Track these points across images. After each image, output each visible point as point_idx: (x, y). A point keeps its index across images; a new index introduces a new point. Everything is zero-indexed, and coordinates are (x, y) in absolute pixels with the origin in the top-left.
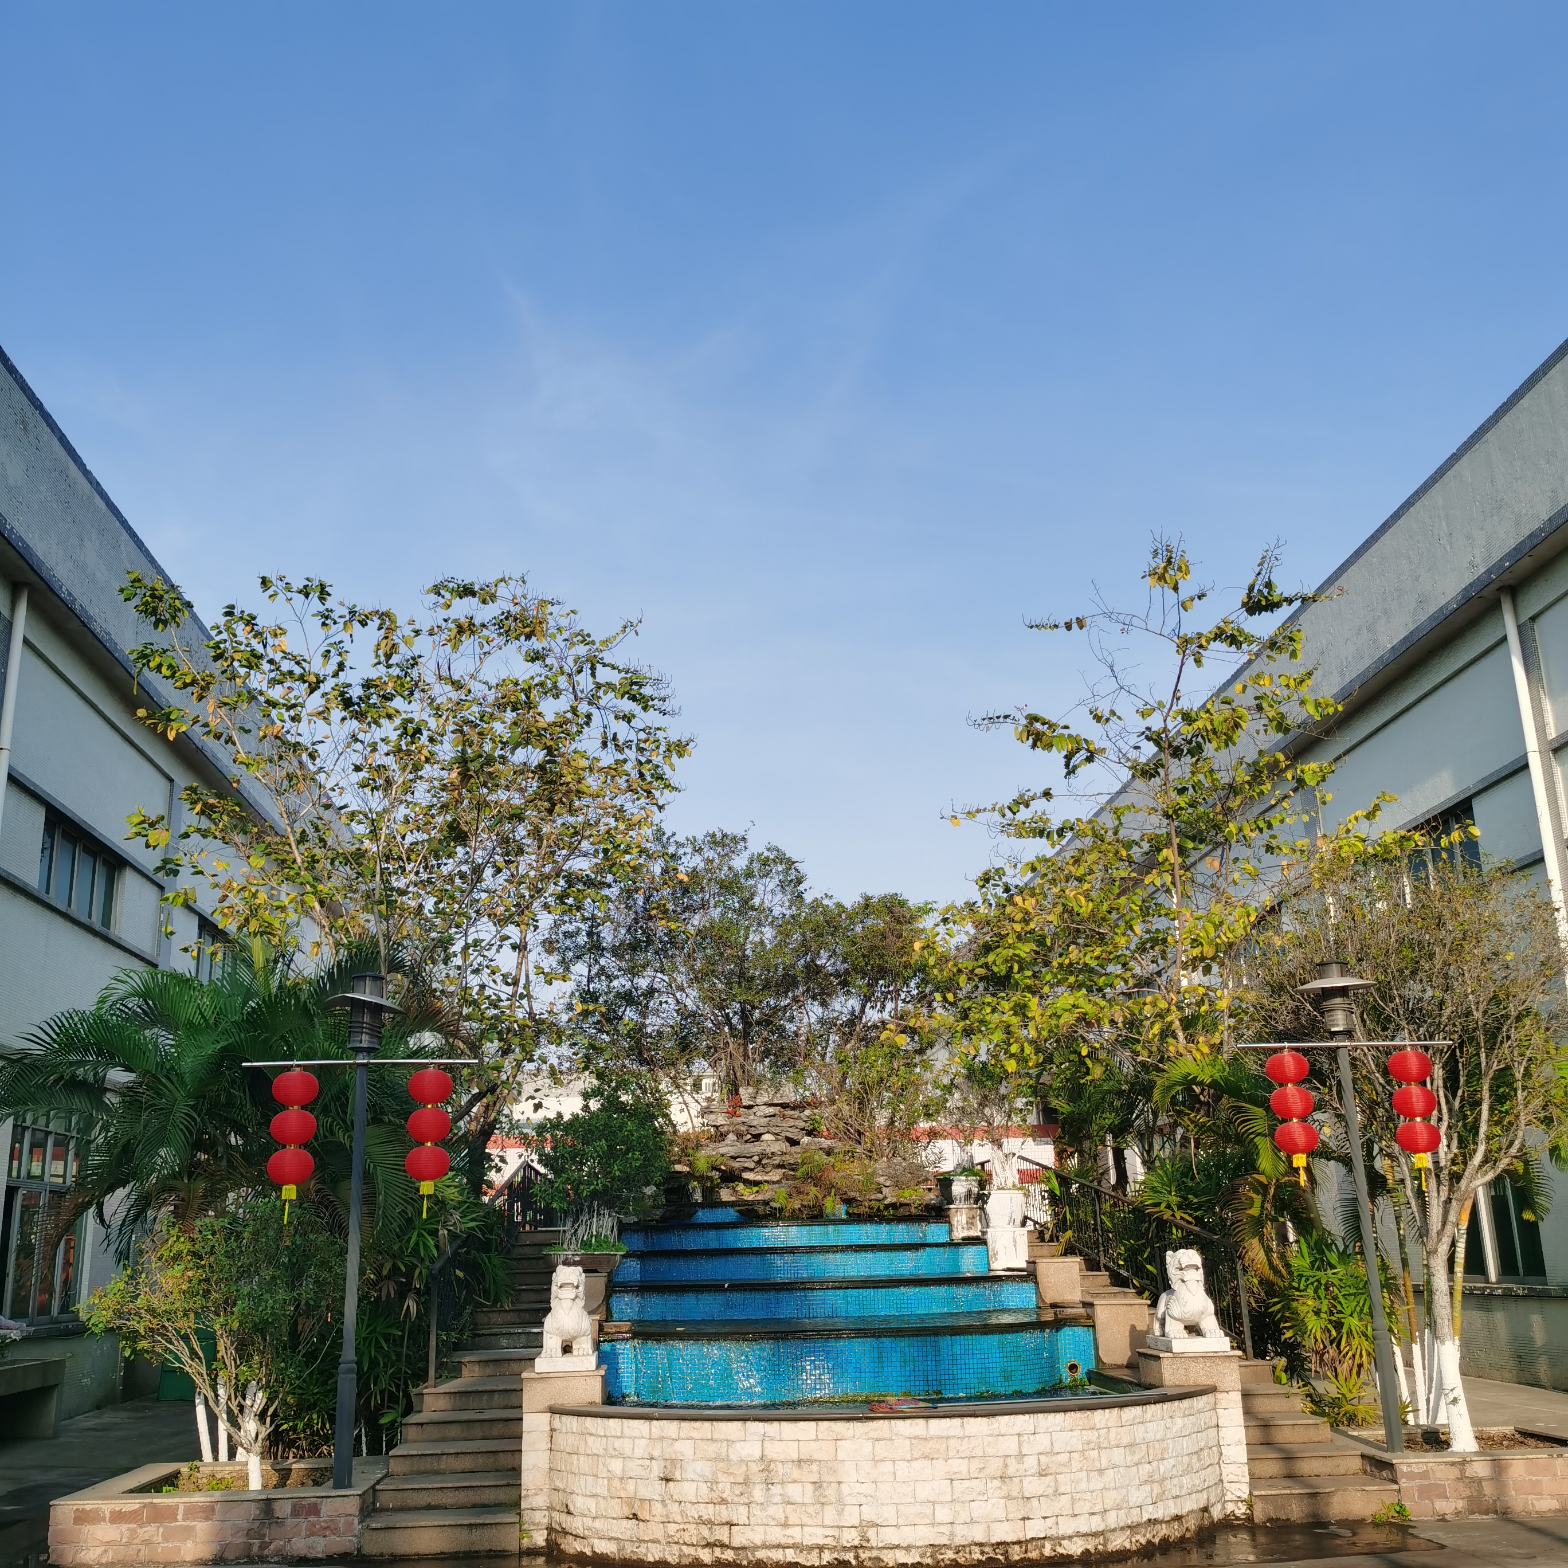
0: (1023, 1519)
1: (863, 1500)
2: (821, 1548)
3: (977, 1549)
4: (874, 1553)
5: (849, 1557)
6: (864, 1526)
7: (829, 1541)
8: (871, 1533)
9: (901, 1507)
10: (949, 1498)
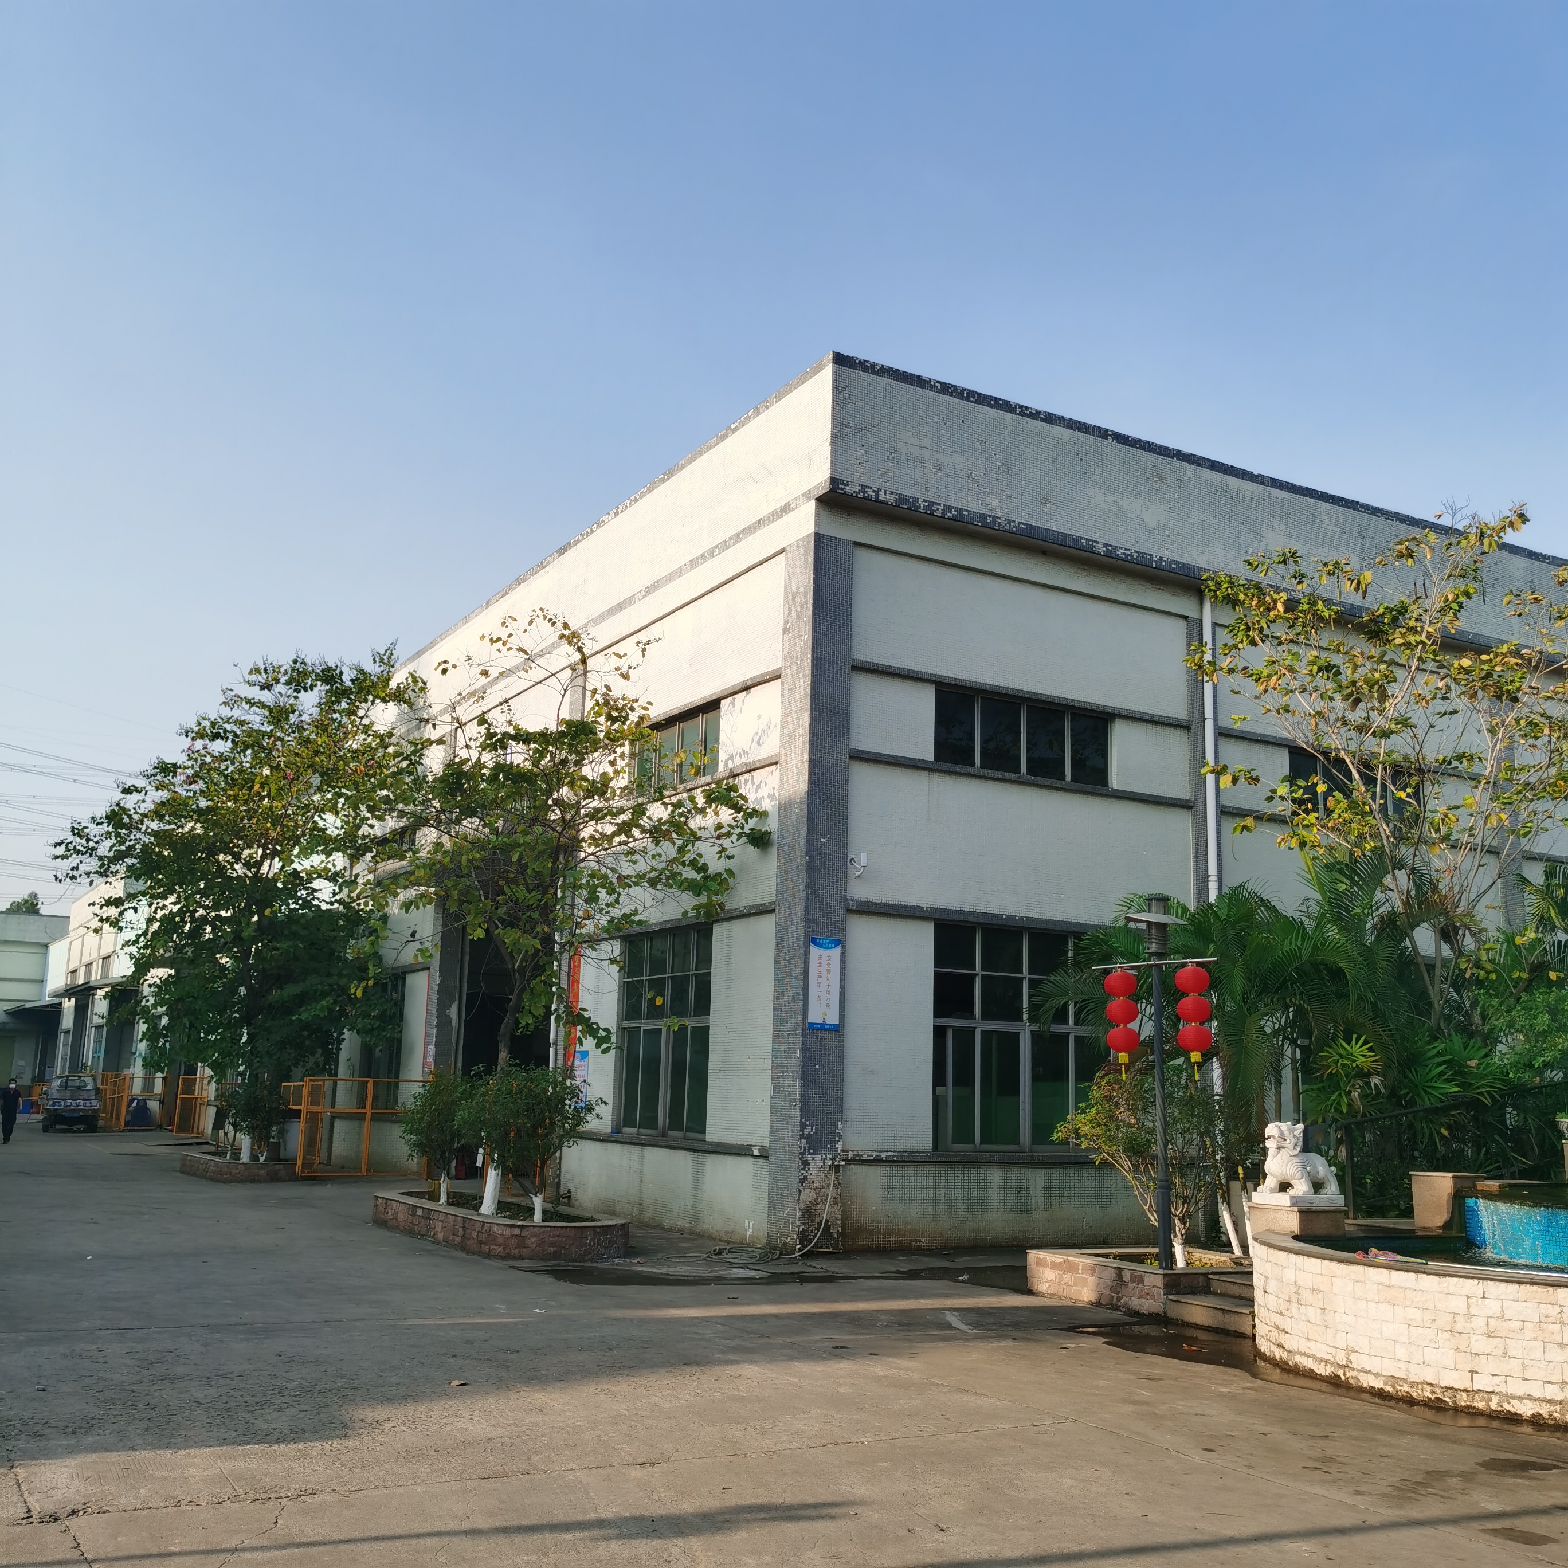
0: (1472, 1372)
1: (1348, 1329)
2: (1326, 1362)
3: (1428, 1388)
4: (1355, 1374)
5: (1340, 1373)
6: (1350, 1350)
7: (1329, 1357)
8: (1353, 1357)
9: (1372, 1340)
10: (1405, 1340)
